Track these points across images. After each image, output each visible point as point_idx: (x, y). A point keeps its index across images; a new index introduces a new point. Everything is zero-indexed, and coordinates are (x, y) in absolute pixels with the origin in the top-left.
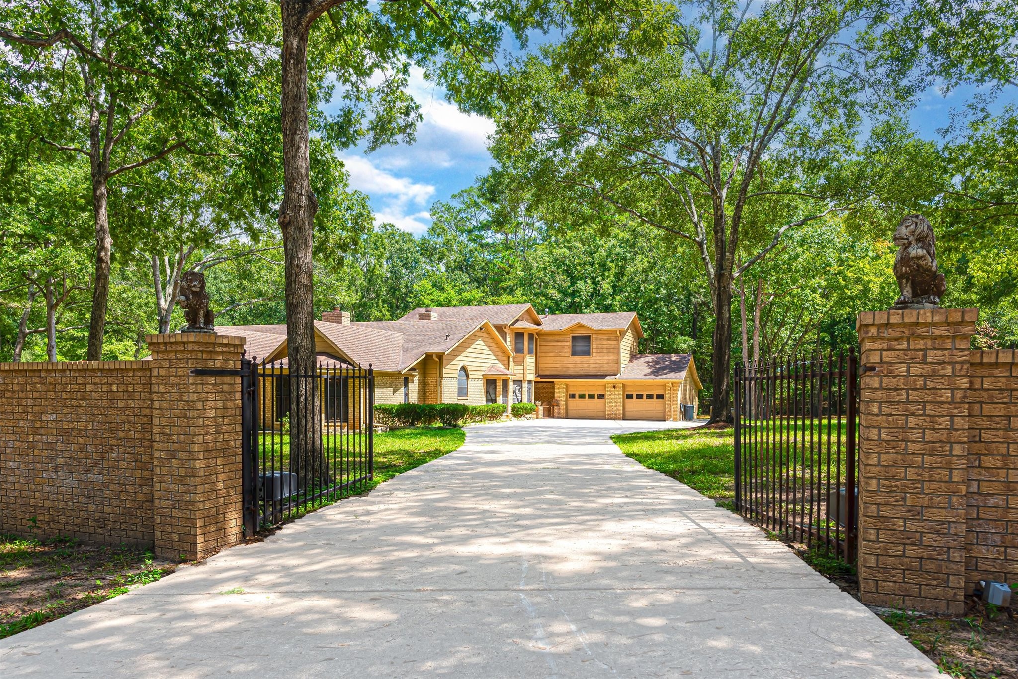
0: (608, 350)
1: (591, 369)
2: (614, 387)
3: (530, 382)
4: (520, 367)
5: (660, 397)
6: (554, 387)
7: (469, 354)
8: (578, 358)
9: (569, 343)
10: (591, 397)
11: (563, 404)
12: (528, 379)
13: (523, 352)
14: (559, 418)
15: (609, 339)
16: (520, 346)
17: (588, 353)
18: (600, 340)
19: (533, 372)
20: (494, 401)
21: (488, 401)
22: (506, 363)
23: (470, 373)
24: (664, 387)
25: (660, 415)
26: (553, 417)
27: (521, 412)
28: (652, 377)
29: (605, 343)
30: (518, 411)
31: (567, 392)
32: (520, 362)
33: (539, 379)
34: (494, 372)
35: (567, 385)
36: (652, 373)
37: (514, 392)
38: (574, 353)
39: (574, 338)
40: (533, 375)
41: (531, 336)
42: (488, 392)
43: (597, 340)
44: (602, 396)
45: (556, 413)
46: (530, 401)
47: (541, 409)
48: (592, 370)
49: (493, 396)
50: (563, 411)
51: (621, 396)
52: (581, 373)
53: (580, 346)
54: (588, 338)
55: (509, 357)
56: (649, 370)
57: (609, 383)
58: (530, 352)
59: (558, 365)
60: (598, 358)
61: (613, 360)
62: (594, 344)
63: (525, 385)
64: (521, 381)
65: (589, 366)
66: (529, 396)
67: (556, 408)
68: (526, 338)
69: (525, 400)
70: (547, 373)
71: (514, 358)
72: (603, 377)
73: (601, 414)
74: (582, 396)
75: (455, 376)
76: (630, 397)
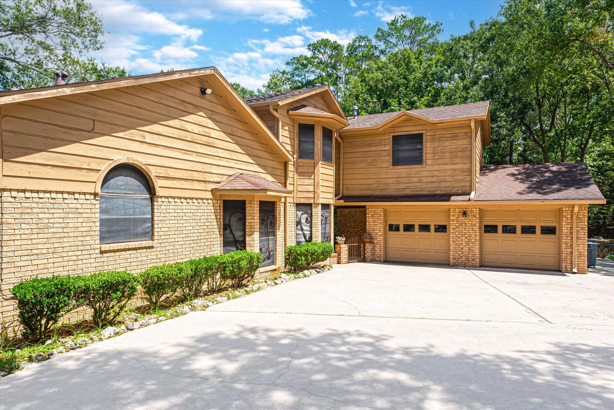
0: (453, 154)
1: (424, 185)
2: (465, 213)
3: (325, 206)
4: (307, 181)
5: (549, 231)
6: (365, 214)
7: (149, 138)
8: (403, 170)
9: (389, 147)
10: (425, 228)
11: (379, 239)
12: (322, 201)
13: (313, 158)
14: (373, 261)
15: (455, 137)
16: (305, 146)
17: (418, 160)
18: (440, 139)
19: (332, 190)
20: (241, 244)
21: (226, 244)
22: (281, 173)
23: (158, 183)
24: (559, 212)
25: (551, 261)
26: (364, 260)
27: (303, 261)
28: (534, 195)
29: (447, 143)
30: (296, 259)
31: (386, 221)
32: (309, 173)
33: (342, 203)
34: (240, 185)
35: (385, 211)
36: (531, 189)
37: (299, 223)
38: (396, 162)
39: (396, 140)
40: (331, 196)
41: (327, 133)
42: (226, 227)
43: (433, 140)
44: (442, 229)
45: (368, 254)
46: (326, 237)
47: (344, 248)
48: (426, 188)
49: (238, 234)
50: (379, 251)
51: (477, 229)
52: (408, 192)
53: (406, 150)
54: (418, 138)
55: (286, 164)
56: (524, 186)
57: (456, 207)
58: (326, 158)
59: (371, 181)
60: (437, 167)
61: (462, 170)
62: (428, 147)
63: (317, 212)
64: (310, 205)
65: (420, 182)
66: (324, 229)
67: (368, 247)
68: (318, 134)
69: (318, 238)
70: (356, 193)
71: (297, 166)
72: (446, 197)
73: (440, 257)
74: (409, 228)
75: (90, 188)
76: (491, 229)
